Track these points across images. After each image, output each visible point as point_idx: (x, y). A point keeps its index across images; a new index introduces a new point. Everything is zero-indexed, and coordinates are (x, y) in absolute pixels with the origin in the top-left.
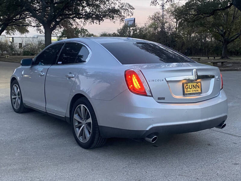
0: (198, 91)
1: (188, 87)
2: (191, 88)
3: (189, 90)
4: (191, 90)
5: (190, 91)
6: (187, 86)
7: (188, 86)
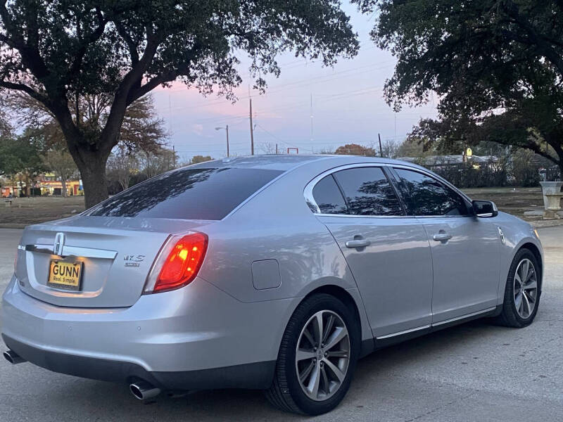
0: (74, 282)
1: (57, 270)
2: (62, 273)
3: (58, 276)
4: (62, 277)
5: (59, 280)
6: (56, 268)
7: (59, 269)
